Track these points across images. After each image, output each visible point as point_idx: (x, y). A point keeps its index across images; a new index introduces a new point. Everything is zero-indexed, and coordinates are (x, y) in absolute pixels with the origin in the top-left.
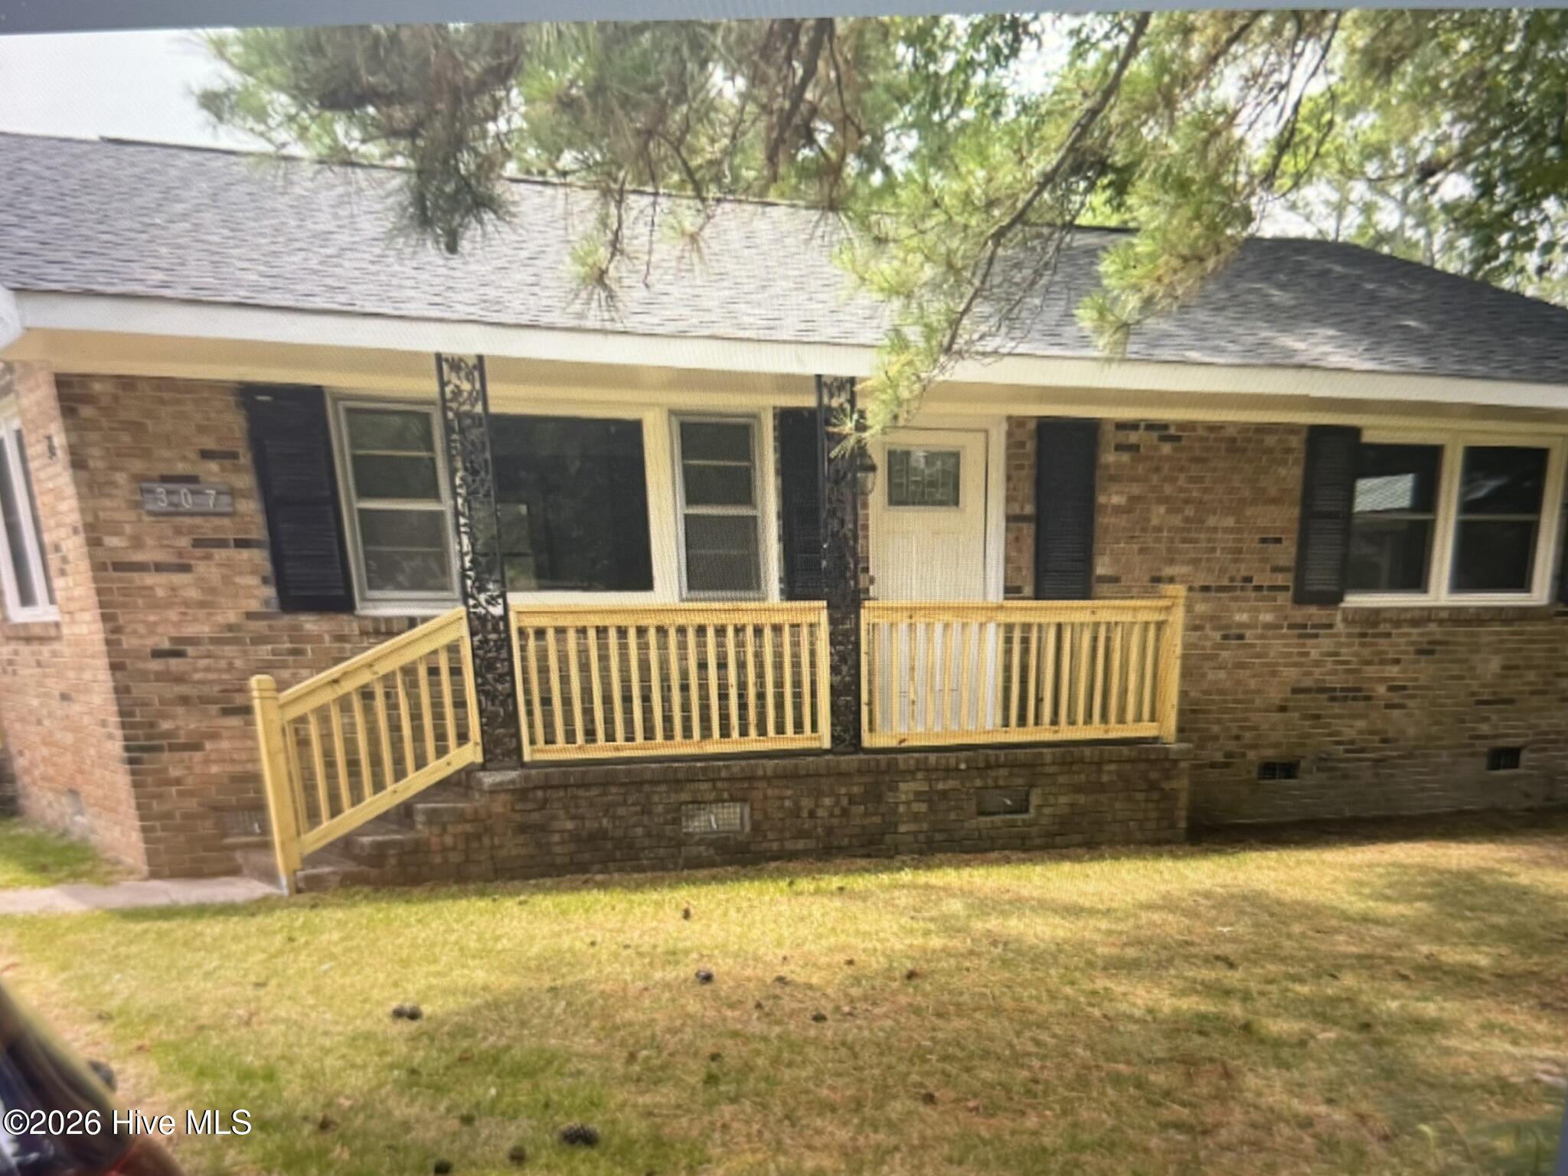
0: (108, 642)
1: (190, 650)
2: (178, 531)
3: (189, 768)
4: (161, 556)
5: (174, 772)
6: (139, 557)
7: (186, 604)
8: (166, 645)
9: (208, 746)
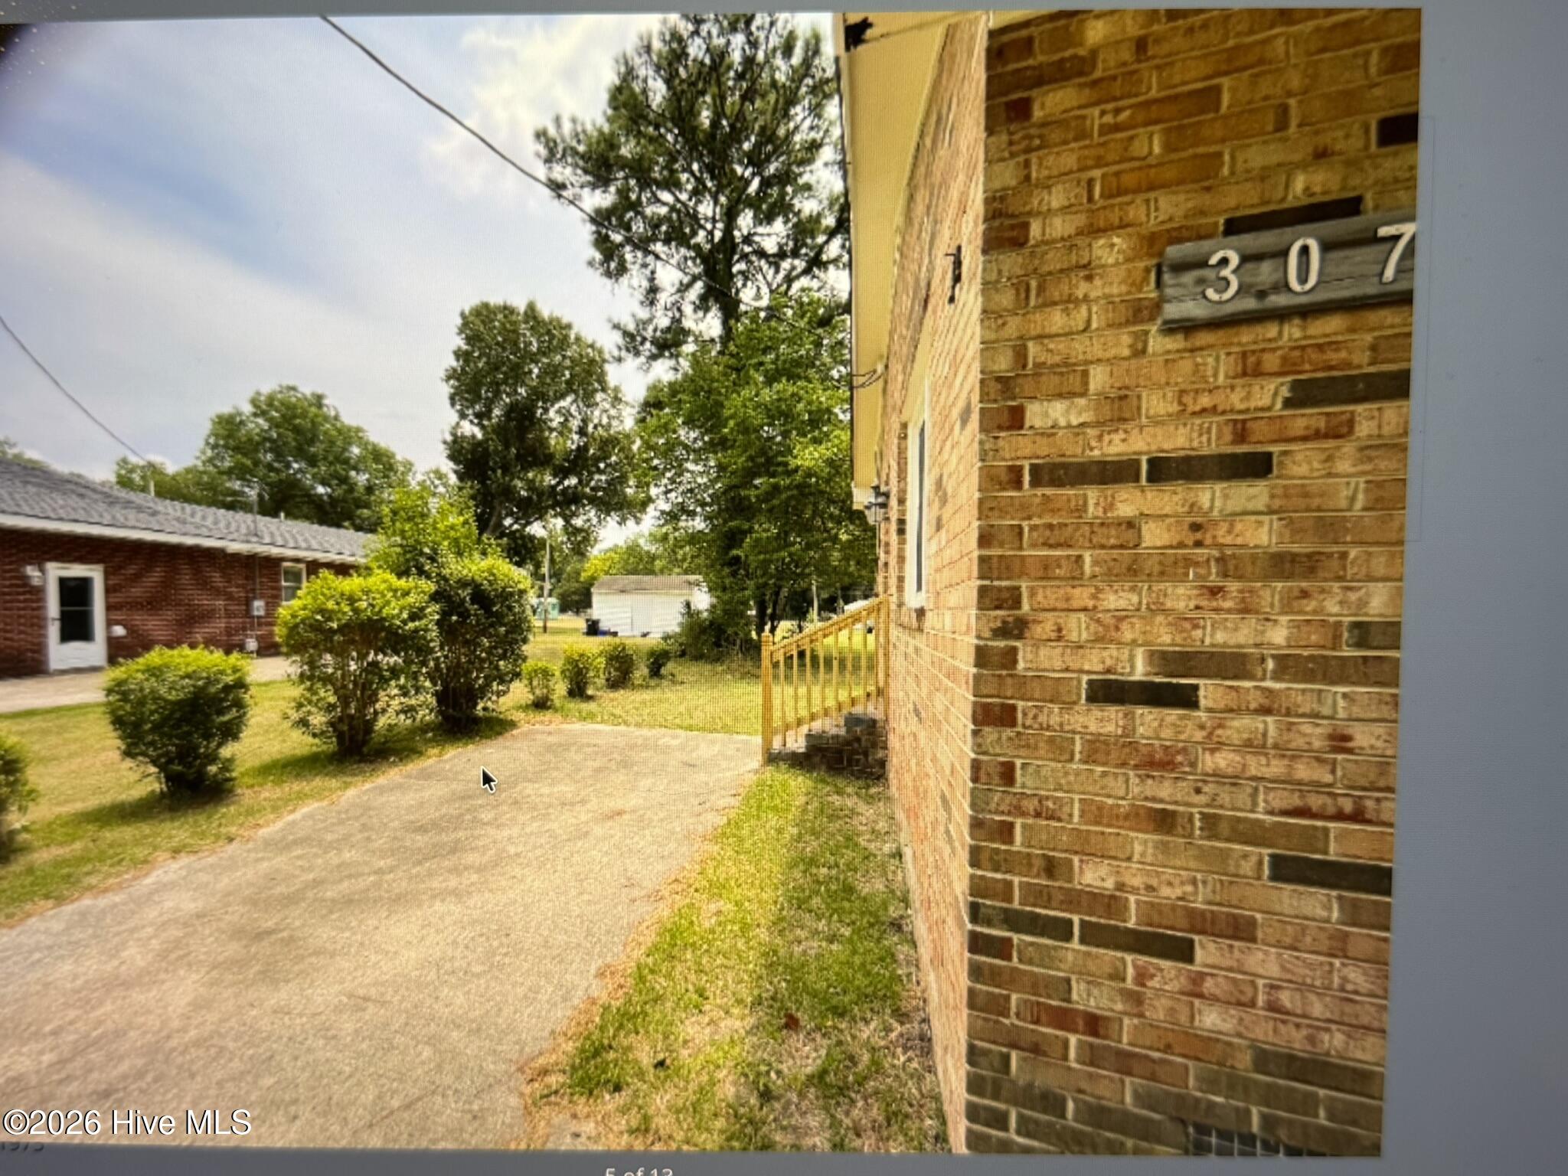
0: (982, 657)
1: (1209, 691)
2: (1250, 370)
3: (1136, 999)
4: (1177, 441)
5: (1084, 998)
6: (1114, 447)
7: (1229, 564)
8: (1140, 670)
9: (1207, 952)
